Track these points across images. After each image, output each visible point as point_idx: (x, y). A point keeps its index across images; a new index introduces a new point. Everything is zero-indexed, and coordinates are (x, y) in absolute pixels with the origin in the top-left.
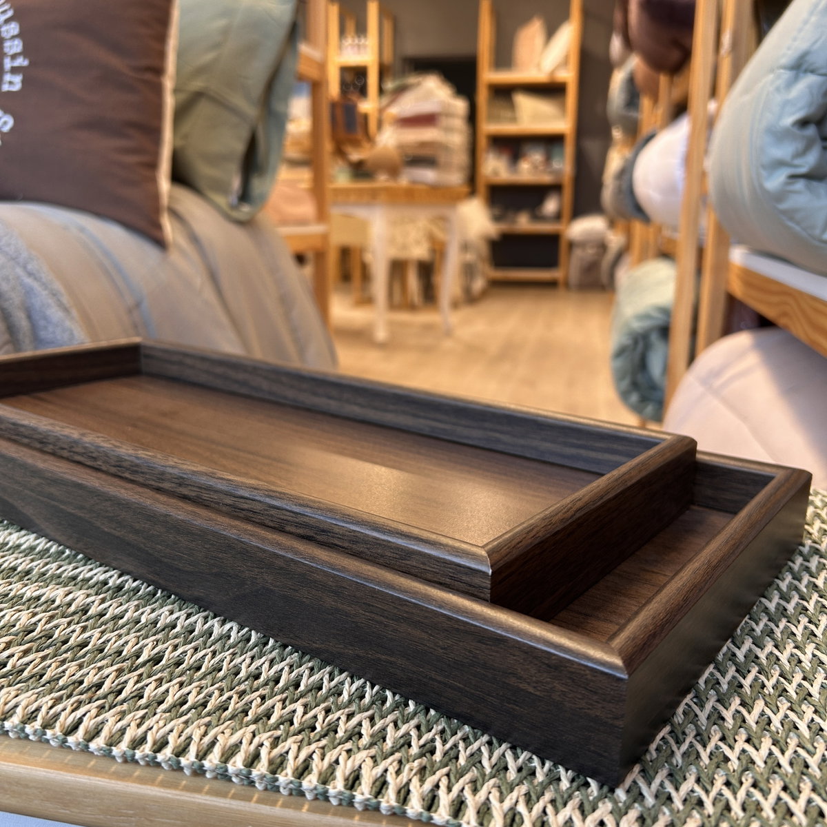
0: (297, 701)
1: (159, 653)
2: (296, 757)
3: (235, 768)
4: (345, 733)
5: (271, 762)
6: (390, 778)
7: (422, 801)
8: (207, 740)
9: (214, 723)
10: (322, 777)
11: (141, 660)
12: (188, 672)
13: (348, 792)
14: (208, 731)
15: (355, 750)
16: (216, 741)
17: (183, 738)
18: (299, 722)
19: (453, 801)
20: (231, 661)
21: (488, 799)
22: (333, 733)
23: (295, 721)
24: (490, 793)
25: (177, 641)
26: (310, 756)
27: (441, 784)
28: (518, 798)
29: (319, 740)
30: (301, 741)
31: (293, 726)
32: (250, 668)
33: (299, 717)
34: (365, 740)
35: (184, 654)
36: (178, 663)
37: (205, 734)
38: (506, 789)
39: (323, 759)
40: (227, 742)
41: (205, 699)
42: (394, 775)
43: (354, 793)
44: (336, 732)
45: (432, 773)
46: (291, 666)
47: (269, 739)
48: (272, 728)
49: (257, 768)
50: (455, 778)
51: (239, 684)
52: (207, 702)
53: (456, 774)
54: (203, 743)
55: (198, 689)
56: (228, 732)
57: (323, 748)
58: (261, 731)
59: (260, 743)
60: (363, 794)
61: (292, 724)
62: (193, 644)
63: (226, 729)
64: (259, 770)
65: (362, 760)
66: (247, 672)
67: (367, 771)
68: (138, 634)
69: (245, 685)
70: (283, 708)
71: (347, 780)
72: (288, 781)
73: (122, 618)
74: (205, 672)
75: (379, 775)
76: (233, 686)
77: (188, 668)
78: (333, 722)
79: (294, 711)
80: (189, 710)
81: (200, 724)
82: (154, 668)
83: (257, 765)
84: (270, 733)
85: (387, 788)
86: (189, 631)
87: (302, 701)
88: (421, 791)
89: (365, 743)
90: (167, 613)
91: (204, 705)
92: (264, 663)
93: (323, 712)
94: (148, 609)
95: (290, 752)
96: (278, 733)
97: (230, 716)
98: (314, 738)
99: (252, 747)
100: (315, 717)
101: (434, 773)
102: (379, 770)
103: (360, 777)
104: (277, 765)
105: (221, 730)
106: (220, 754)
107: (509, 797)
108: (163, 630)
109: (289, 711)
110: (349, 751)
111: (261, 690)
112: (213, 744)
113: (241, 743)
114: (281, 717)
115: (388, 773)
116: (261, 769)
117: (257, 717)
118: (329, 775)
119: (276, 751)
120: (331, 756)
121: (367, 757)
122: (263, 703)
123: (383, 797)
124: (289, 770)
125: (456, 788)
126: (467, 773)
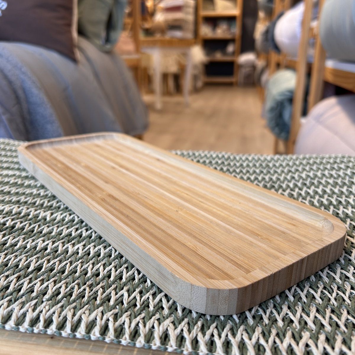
0: (123, 289)
1: (40, 265)
2: (130, 327)
3: (95, 337)
4: (154, 308)
5: (115, 330)
6: (186, 334)
7: (206, 346)
8: (76, 318)
9: (78, 307)
10: (147, 339)
11: (30, 270)
12: (58, 275)
13: (163, 347)
14: (76, 313)
15: (162, 319)
16: (81, 318)
17: (61, 318)
18: (127, 302)
19: (224, 343)
20: (82, 267)
21: (242, 339)
22: (147, 308)
23: (125, 302)
24: (242, 335)
25: (49, 257)
26: (137, 325)
27: (214, 334)
28: (258, 336)
29: (140, 314)
30: (130, 315)
31: (123, 305)
32: (93, 270)
33: (126, 299)
34: (166, 311)
35: (54, 265)
36: (52, 270)
37: (74, 315)
38: (251, 331)
39: (145, 326)
40: (88, 320)
41: (71, 291)
42: (188, 333)
43: (167, 347)
44: (148, 307)
45: (208, 328)
46: (115, 267)
47: (112, 316)
48: (112, 308)
49: (108, 335)
50: (221, 328)
51: (88, 280)
52: (72, 293)
53: (221, 326)
54: (74, 321)
55: (65, 284)
56: (87, 312)
57: (144, 318)
58: (107, 311)
59: (107, 319)
60: (171, 346)
61: (123, 304)
62: (58, 259)
63: (86, 310)
64: (109, 337)
65: (167, 326)
66: (92, 273)
67: (172, 333)
68: (27, 254)
69: (92, 281)
70: (116, 294)
71: (161, 338)
72: (128, 343)
73: (16, 245)
74: (68, 274)
75: (179, 334)
76: (85, 282)
77: (57, 272)
78: (146, 300)
79: (122, 295)
80: (62, 298)
81: (70, 308)
82: (38, 274)
83: (107, 334)
84: (111, 312)
85: (185, 341)
86: (55, 251)
87: (125, 288)
88: (204, 340)
89: (166, 313)
90: (42, 242)
91: (71, 295)
92: (100, 266)
93: (139, 294)
94: (30, 240)
95: (126, 324)
96: (116, 311)
97: (87, 302)
98: (137, 312)
99: (103, 322)
100: (135, 298)
101: (209, 328)
102: (178, 330)
103: (168, 335)
104: (119, 332)
105: (83, 311)
106: (85, 328)
107: (254, 336)
108: (40, 251)
109: (120, 296)
110: (158, 320)
111: (101, 283)
112: (80, 321)
113: (96, 319)
114: (116, 300)
115: (184, 332)
116: (111, 336)
117: (103, 302)
118: (150, 336)
119: (117, 324)
120: (149, 325)
121: (170, 323)
122: (104, 292)
123: (184, 347)
124: (127, 335)
125: (223, 335)
126: (226, 325)
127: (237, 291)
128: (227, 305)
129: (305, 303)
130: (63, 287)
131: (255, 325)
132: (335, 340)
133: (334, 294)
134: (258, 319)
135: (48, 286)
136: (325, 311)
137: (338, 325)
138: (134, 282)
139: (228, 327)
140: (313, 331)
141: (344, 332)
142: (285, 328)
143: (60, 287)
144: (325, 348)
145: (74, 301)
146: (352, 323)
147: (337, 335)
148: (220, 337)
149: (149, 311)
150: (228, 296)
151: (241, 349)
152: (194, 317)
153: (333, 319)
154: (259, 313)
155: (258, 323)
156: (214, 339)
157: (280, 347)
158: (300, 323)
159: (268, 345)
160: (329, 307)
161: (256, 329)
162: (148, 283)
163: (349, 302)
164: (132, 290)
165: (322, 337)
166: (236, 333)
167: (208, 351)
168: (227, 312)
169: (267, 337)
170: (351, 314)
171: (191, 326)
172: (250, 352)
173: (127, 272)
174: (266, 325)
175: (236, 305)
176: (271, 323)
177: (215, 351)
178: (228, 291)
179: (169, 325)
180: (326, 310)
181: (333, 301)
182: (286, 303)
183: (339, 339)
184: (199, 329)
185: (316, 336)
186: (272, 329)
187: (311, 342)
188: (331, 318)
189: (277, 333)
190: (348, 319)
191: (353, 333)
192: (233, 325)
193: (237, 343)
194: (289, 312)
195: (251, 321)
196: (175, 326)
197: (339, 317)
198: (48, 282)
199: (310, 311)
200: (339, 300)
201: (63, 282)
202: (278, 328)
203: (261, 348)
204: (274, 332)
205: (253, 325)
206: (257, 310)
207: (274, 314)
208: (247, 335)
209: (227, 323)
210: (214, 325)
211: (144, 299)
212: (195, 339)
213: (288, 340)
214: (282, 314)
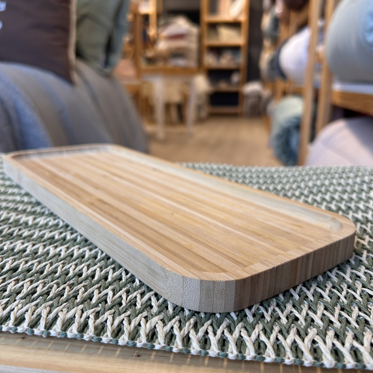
0: (107, 288)
2: (112, 324)
3: (72, 334)
4: (141, 306)
5: (96, 328)
6: (176, 331)
7: (199, 343)
8: (52, 316)
9: (55, 305)
10: (131, 336)
11: (5, 270)
12: (36, 275)
13: (149, 344)
14: (52, 311)
15: (150, 316)
16: (57, 316)
18: (111, 301)
19: (219, 340)
20: (63, 267)
21: (240, 336)
22: (134, 306)
23: (108, 300)
24: (240, 332)
25: (27, 258)
26: (121, 323)
27: (208, 331)
28: (259, 332)
29: (125, 312)
30: (114, 313)
31: (107, 304)
32: (75, 270)
33: (111, 298)
34: (155, 309)
35: (32, 265)
36: (29, 270)
37: (50, 313)
38: (250, 328)
39: (130, 324)
40: (65, 317)
41: (49, 290)
42: (178, 329)
43: (154, 344)
44: (135, 305)
45: (201, 325)
46: (101, 268)
47: (93, 314)
48: (94, 306)
49: (87, 333)
50: (217, 325)
51: (69, 280)
52: (50, 292)
53: (217, 323)
54: (49, 319)
55: (43, 284)
56: (65, 310)
57: (129, 316)
58: (87, 309)
59: (87, 316)
60: (159, 344)
61: (106, 302)
62: (38, 260)
63: (63, 308)
64: (89, 334)
66: (73, 273)
67: (160, 329)
69: (73, 281)
70: (100, 293)
71: (147, 336)
72: (109, 340)
74: (46, 274)
75: (168, 331)
76: (66, 281)
77: (35, 272)
78: (133, 299)
79: (107, 294)
80: (38, 297)
81: (46, 306)
82: (13, 274)
83: (87, 331)
84: (93, 310)
85: (175, 338)
86: (34, 253)
87: (110, 288)
88: (197, 337)
89: (155, 311)
90: (21, 244)
91: (48, 293)
92: (83, 267)
93: (125, 294)
95: (108, 321)
96: (98, 309)
97: (65, 300)
98: (122, 310)
99: (83, 320)
100: (121, 297)
101: (203, 325)
102: (168, 327)
103: (156, 333)
104: (100, 330)
105: (60, 309)
106: (61, 325)
107: (253, 333)
108: (18, 253)
109: (104, 294)
110: (146, 317)
111: (83, 283)
112: (56, 318)
113: (74, 317)
114: (99, 299)
115: (174, 329)
117: (84, 300)
118: (135, 333)
119: (98, 321)
120: (134, 322)
121: (158, 320)
122: (86, 291)
123: (173, 345)
124: (109, 333)
125: (219, 332)
126: (223, 322)
127: (235, 283)
128: (224, 300)
129: (311, 301)
130: (41, 286)
131: (255, 322)
132: (345, 336)
133: (344, 293)
134: (258, 317)
135: (23, 286)
136: (334, 309)
137: (348, 322)
138: (121, 282)
139: (224, 325)
140: (320, 327)
141: (356, 328)
142: (289, 325)
143: (37, 287)
144: (333, 344)
145: (51, 299)
146: (364, 319)
147: (348, 331)
148: (215, 334)
149: (135, 309)
150: (225, 289)
151: (239, 346)
152: (186, 315)
153: (343, 316)
154: (260, 312)
155: (259, 320)
156: (208, 337)
157: (284, 343)
158: (306, 320)
159: (270, 342)
160: (338, 305)
161: (256, 326)
162: (136, 283)
163: (361, 299)
164: (118, 289)
165: (331, 333)
166: (234, 330)
167: (201, 348)
168: (223, 308)
169: (269, 334)
170: (363, 311)
171: (182, 324)
172: (249, 349)
173: (114, 273)
174: (268, 322)
175: (233, 300)
176: (273, 320)
177: (209, 348)
178: (225, 283)
179: (157, 323)
180: (335, 307)
181: (342, 298)
182: (291, 302)
183: (350, 335)
184: (191, 326)
185: (324, 332)
186: (274, 326)
187: (318, 339)
188: (340, 315)
189: (280, 330)
190: (359, 316)
191: (366, 329)
192: (231, 322)
193: (234, 340)
194: (293, 310)
195: (250, 319)
196: (164, 323)
197: (349, 313)
198: (24, 282)
199: (317, 308)
200: (349, 298)
201: (40, 281)
202: (281, 325)
203: (262, 345)
204: (276, 329)
205: (252, 322)
206: (258, 308)
207: (277, 312)
208: (246, 332)
209: (223, 320)
210: (209, 322)
211: (131, 298)
212: (187, 337)
213: (292, 336)
214: (286, 312)
